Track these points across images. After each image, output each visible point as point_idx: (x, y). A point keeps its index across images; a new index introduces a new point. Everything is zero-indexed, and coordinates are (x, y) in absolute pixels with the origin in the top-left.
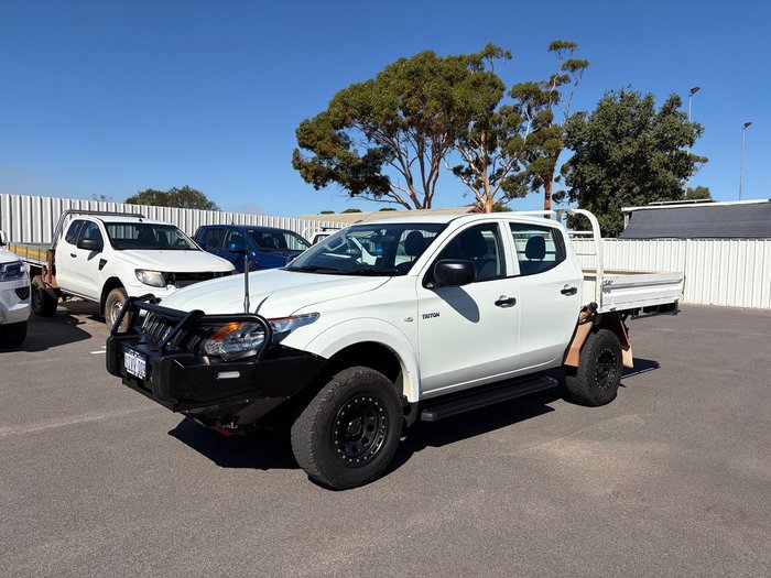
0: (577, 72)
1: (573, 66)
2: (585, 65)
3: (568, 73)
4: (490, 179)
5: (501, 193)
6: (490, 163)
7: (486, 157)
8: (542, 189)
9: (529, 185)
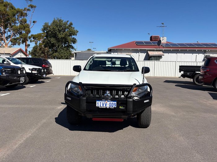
0: (33, 8)
1: (32, 7)
2: (35, 7)
3: (30, 8)
4: (6, 38)
5: (10, 43)
6: (5, 33)
7: (4, 31)
8: (24, 43)
9: (21, 41)
